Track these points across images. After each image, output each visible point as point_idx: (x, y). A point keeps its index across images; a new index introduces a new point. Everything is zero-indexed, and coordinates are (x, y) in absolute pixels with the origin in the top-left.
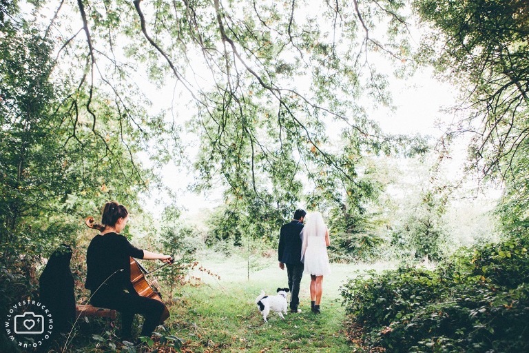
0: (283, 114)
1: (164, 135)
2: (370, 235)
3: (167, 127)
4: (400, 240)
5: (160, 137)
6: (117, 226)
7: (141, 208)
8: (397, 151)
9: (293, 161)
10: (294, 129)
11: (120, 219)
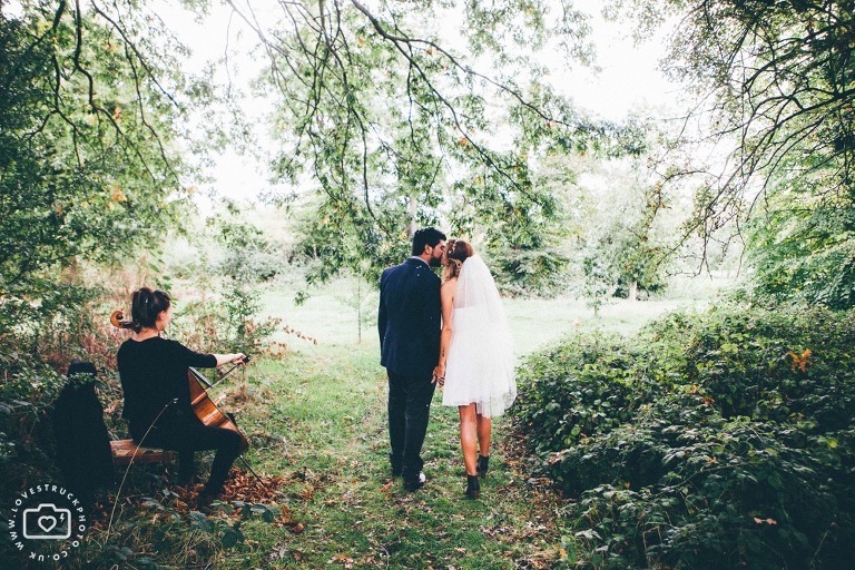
0: (415, 80)
1: (214, 106)
2: (549, 254)
3: (218, 93)
4: (594, 269)
5: (208, 109)
6: (158, 324)
7: (183, 227)
8: (597, 147)
9: (430, 157)
10: (430, 106)
11: (162, 314)
